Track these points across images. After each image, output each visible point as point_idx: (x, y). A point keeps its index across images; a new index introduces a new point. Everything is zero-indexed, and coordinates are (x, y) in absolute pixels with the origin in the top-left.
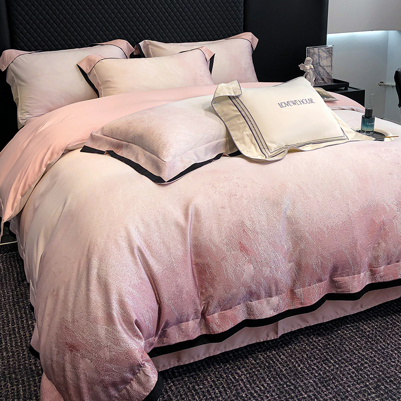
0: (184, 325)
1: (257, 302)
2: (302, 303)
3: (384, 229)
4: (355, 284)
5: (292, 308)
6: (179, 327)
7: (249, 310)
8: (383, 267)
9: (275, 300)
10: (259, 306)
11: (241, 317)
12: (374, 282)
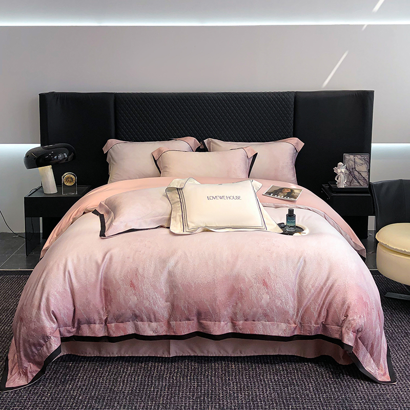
0: (92, 325)
1: (141, 323)
2: (174, 332)
3: (241, 294)
4: (216, 328)
5: (168, 334)
6: (89, 326)
7: (136, 327)
8: (241, 322)
9: (154, 324)
10: (143, 326)
11: (131, 330)
12: (235, 332)
